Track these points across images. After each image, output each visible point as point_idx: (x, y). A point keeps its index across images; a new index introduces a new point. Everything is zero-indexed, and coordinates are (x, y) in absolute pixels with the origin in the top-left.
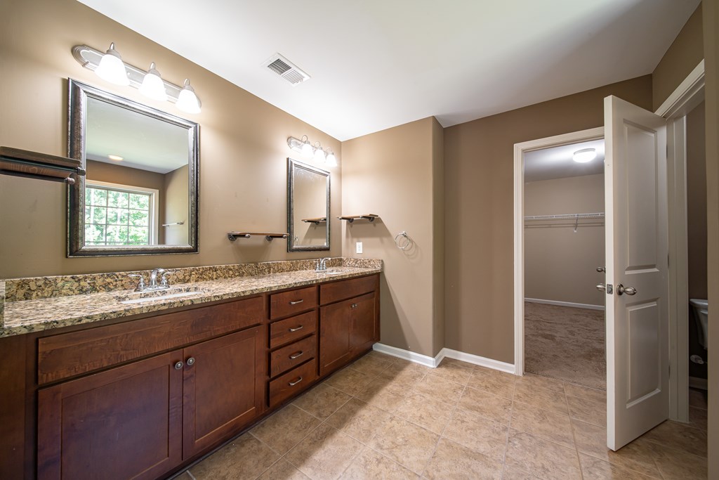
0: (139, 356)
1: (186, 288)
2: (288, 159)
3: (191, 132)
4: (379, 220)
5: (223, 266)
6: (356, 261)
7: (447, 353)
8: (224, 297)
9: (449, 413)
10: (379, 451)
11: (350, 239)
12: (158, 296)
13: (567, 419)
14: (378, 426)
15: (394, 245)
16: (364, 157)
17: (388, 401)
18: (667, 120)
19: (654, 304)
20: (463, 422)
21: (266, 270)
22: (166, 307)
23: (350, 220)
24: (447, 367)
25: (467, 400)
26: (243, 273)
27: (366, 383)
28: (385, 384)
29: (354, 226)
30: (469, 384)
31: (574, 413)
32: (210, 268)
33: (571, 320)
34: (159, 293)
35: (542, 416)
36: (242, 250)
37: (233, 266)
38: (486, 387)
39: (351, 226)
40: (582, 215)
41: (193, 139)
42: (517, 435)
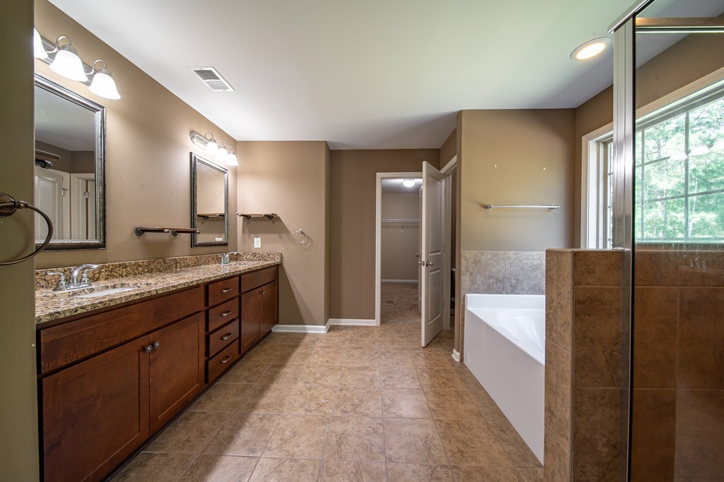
0: (117, 343)
1: (112, 284)
2: (191, 153)
3: (98, 114)
4: (278, 219)
5: (133, 262)
6: (254, 255)
7: (332, 322)
8: (179, 287)
9: (344, 354)
10: (307, 385)
11: (247, 235)
12: (86, 293)
13: (404, 340)
14: (299, 373)
15: (292, 240)
16: (262, 161)
17: (301, 359)
18: (445, 175)
19: (439, 271)
20: (353, 356)
21: (174, 266)
22: (138, 297)
23: (247, 218)
24: (334, 331)
25: (353, 345)
26: (152, 269)
27: (278, 353)
28: (294, 351)
29: (251, 222)
30: (351, 337)
31: (407, 337)
32: (120, 265)
33: (401, 291)
34: (86, 291)
35: (393, 342)
36: (149, 246)
37: (143, 262)
38: (361, 336)
39: (249, 223)
40: (406, 220)
41: (100, 124)
42: (383, 353)
